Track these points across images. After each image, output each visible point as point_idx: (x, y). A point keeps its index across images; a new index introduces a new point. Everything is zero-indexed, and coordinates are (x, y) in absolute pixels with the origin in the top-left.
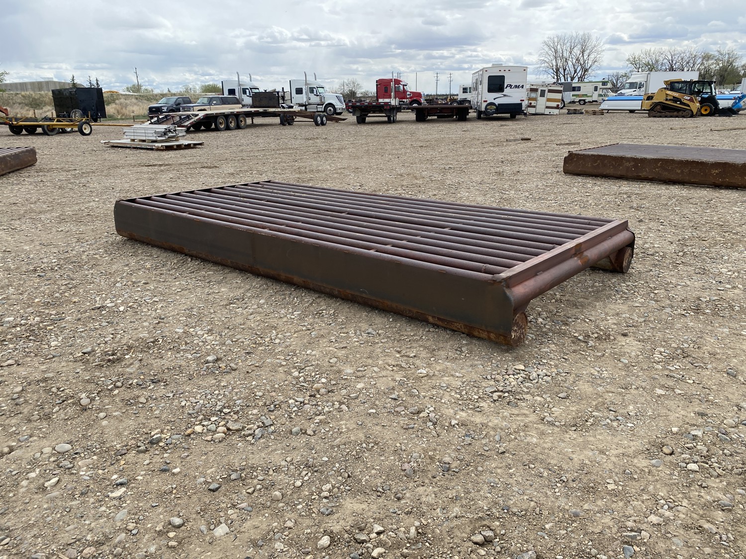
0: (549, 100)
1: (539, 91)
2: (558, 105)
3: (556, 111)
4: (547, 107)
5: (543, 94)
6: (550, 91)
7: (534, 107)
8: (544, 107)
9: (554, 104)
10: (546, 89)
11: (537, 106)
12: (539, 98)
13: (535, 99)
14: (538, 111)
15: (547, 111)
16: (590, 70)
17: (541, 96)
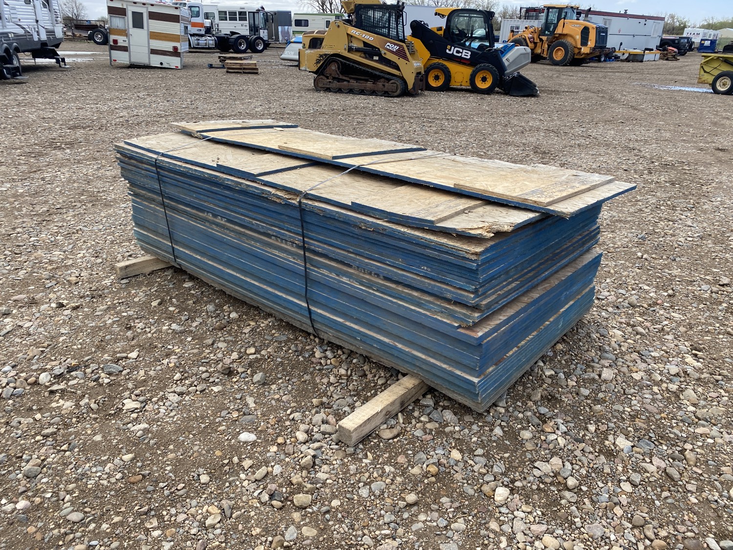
0: (154, 36)
1: (130, 15)
2: (176, 49)
3: (175, 62)
4: (154, 52)
5: (138, 21)
6: (153, 16)
7: (125, 49)
8: (146, 51)
9: (168, 46)
10: (145, 12)
11: (132, 49)
12: (133, 31)
13: (124, 33)
14: (135, 60)
15: (156, 60)
17: (134, 27)
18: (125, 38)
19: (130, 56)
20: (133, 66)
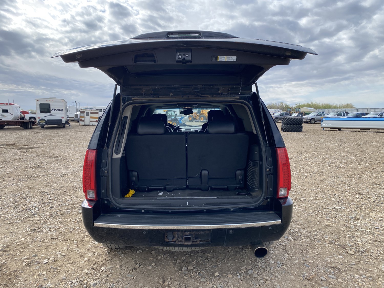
0: (91, 117)
1: (85, 113)
2: (97, 120)
4: (91, 121)
5: (88, 114)
6: (92, 113)
7: (83, 121)
8: (89, 121)
9: (95, 120)
10: (89, 112)
11: (85, 121)
12: (86, 117)
13: (84, 117)
14: (86, 123)
15: (91, 123)
17: (86, 115)
18: (84, 118)
19: (84, 122)
20: (85, 125)
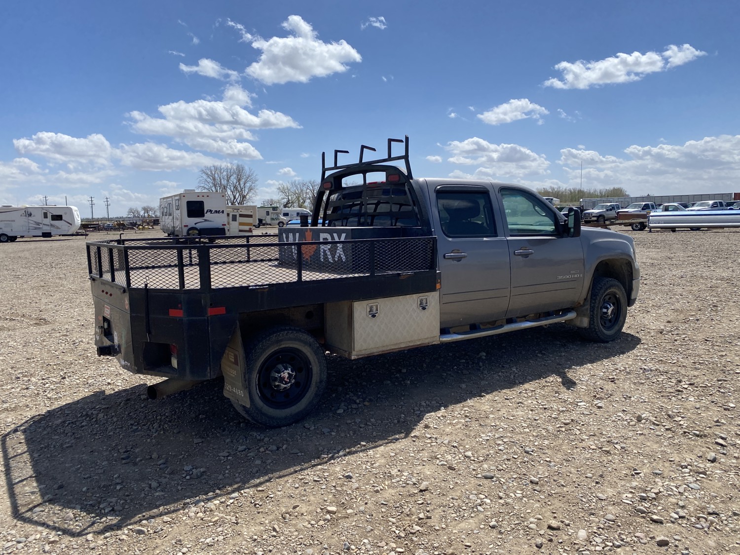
16: (247, 197)
